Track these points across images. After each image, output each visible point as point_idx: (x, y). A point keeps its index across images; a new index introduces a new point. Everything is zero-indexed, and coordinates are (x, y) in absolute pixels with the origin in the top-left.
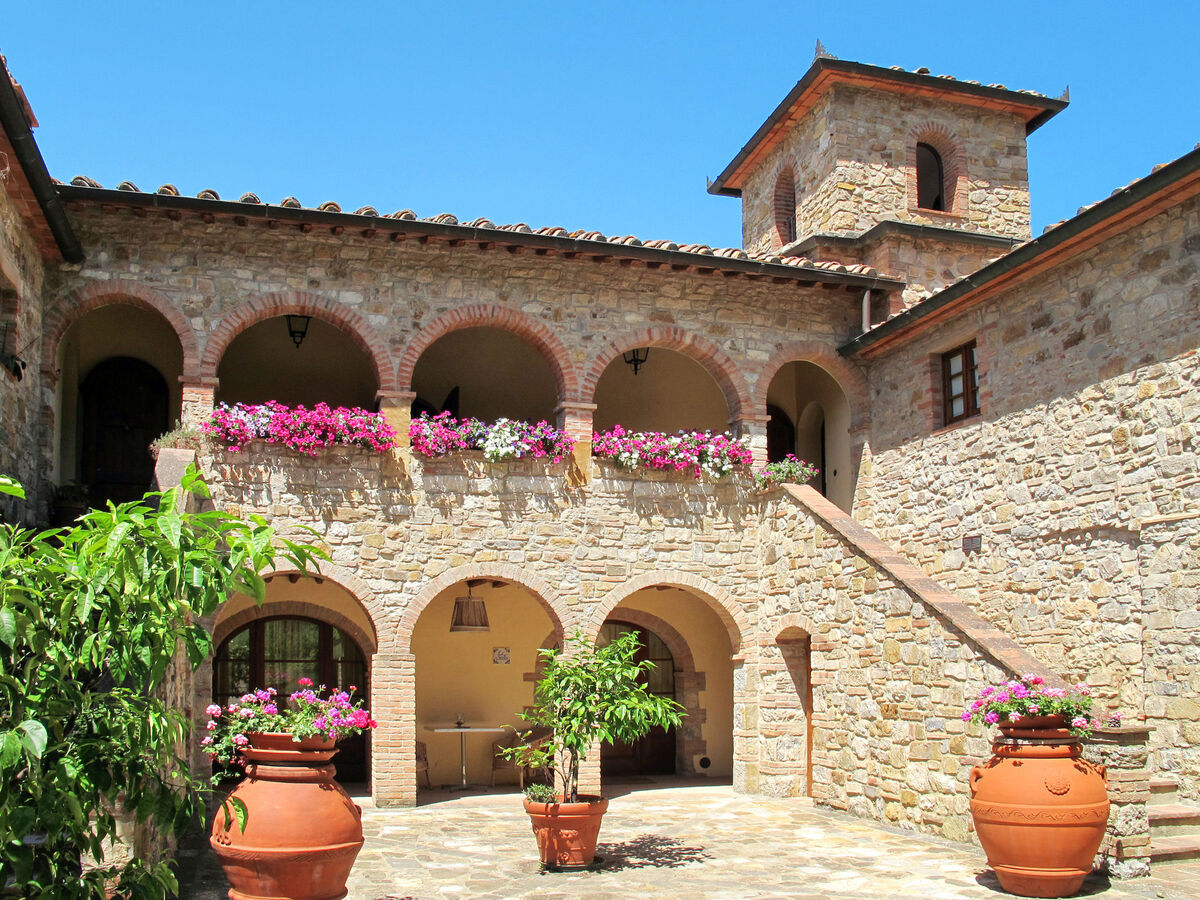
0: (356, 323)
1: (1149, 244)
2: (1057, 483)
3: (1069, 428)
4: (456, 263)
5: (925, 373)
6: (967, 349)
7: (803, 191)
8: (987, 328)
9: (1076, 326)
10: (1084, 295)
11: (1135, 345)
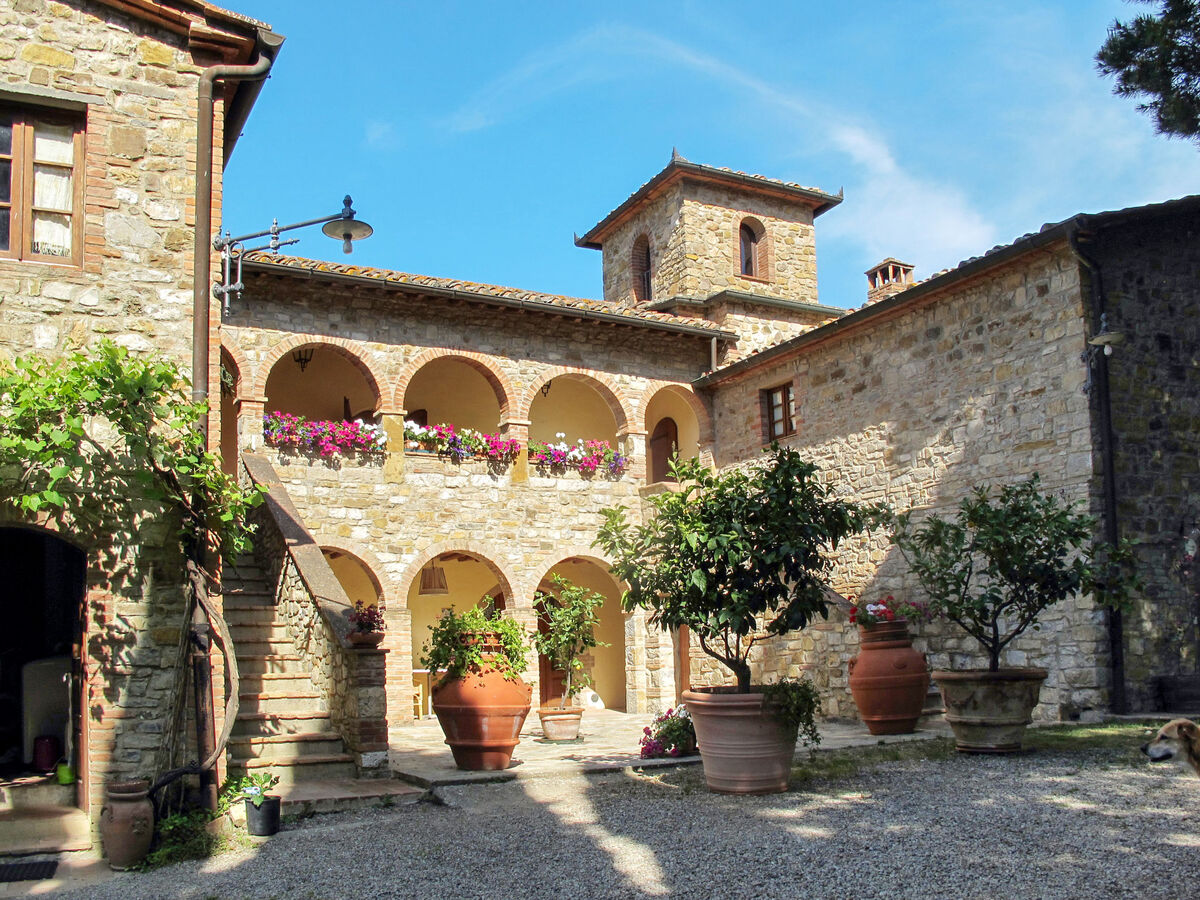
0: (365, 357)
1: (906, 330)
2: (849, 484)
3: (856, 447)
4: (433, 312)
5: (756, 403)
6: (785, 388)
7: (657, 255)
8: (801, 375)
9: (860, 380)
10: (865, 359)
11: (897, 395)
